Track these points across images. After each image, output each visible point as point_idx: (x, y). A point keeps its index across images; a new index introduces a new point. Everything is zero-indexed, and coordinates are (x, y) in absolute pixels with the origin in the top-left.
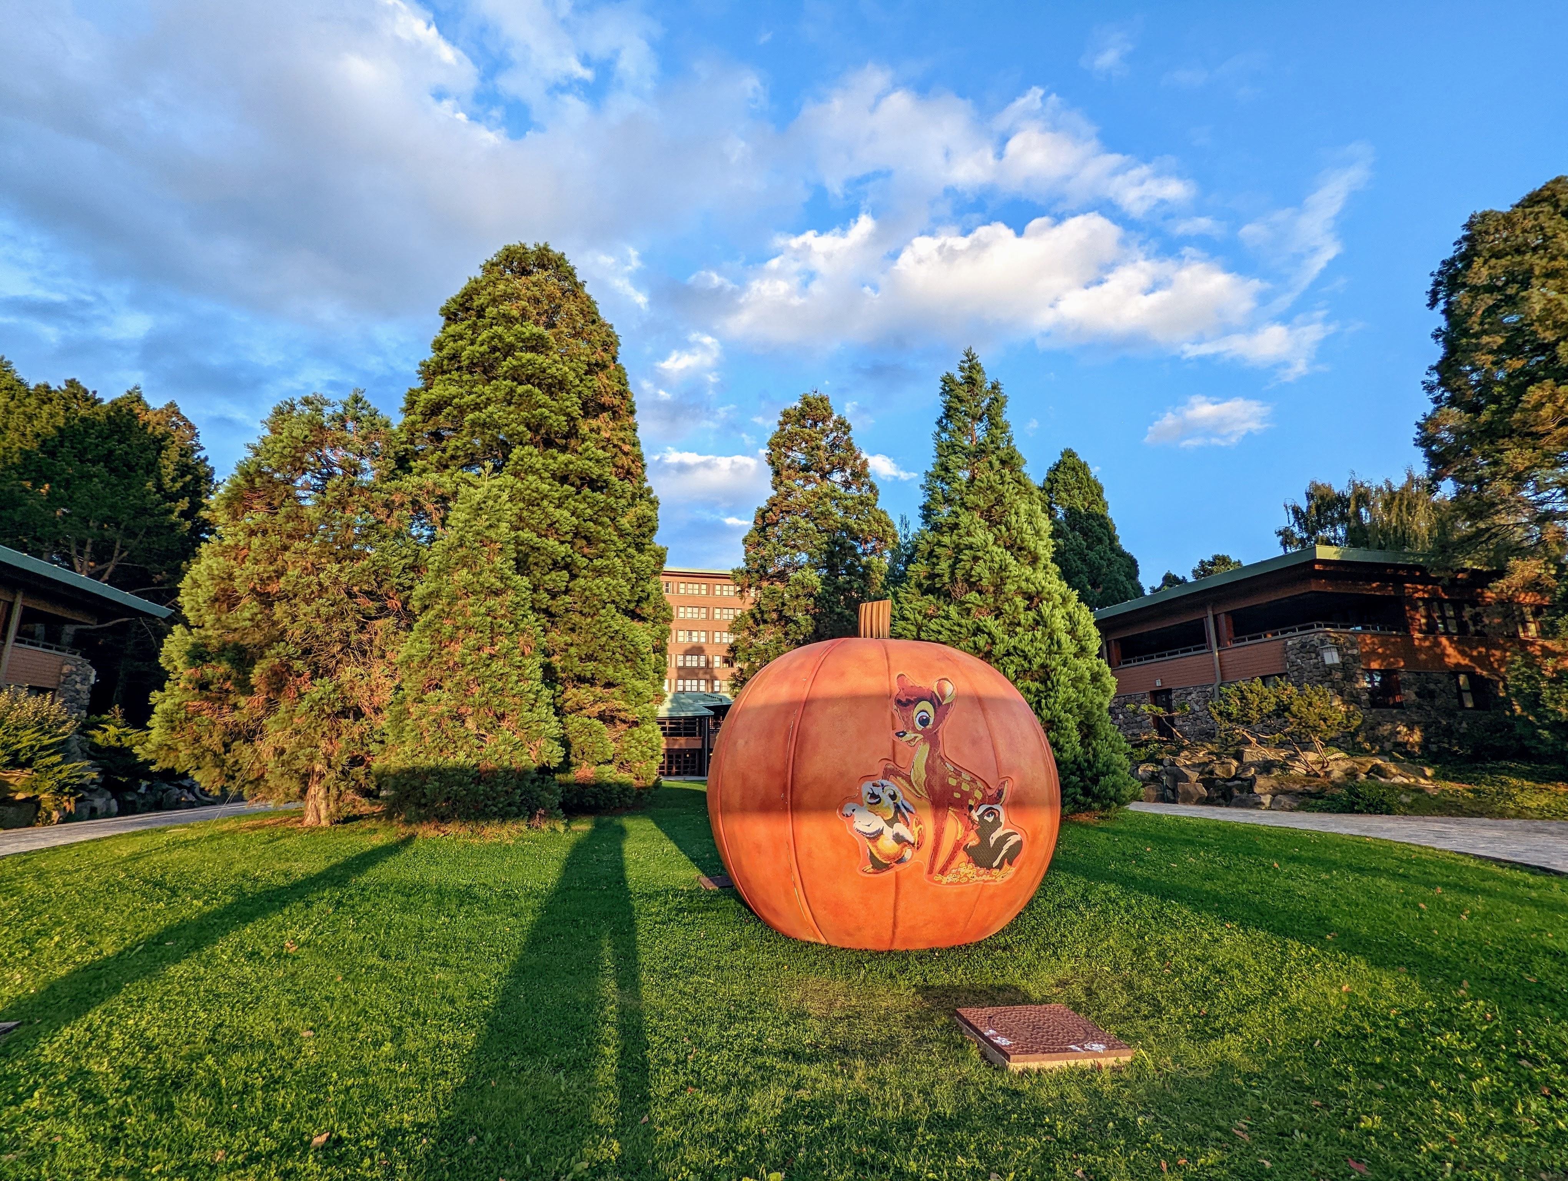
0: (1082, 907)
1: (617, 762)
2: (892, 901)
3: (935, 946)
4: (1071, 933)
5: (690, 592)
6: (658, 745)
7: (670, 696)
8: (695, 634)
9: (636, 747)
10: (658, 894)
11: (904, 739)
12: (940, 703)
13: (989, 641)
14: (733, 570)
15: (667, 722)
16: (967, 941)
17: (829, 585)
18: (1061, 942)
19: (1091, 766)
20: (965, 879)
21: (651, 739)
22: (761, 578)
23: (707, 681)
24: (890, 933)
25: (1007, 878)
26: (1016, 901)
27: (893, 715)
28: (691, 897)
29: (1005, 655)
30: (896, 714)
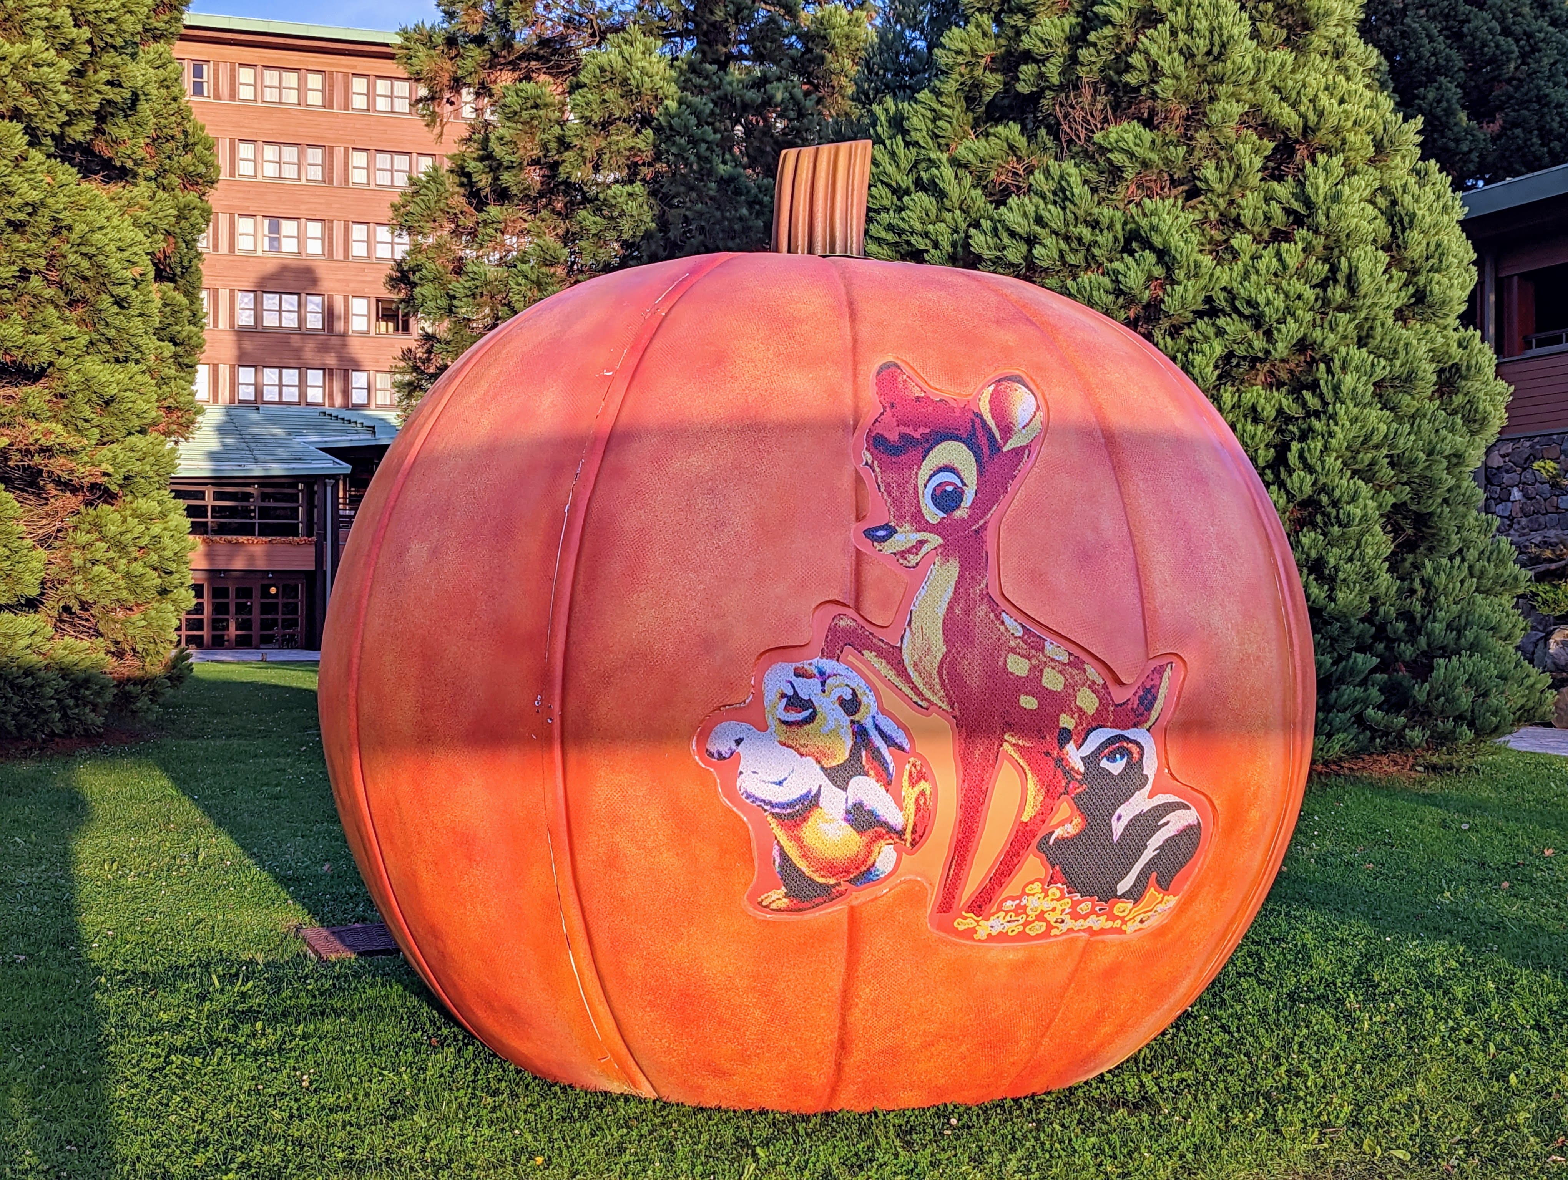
0: (1352, 1001)
1: (52, 607)
2: (836, 985)
3: (951, 1099)
4: (1316, 1065)
5: (271, 95)
6: (178, 558)
7: (213, 415)
8: (289, 228)
9: (110, 564)
10: (178, 973)
11: (891, 546)
12: (995, 448)
13: (1159, 271)
14: (404, 32)
15: (209, 492)
16: (1037, 1086)
17: (700, 91)
18: (1290, 1087)
19: (1414, 629)
20: (1039, 927)
21: (156, 539)
22: (493, 64)
23: (328, 372)
24: (828, 1066)
25: (1153, 922)
26: (1175, 981)
27: (859, 480)
28: (277, 983)
29: (1199, 314)
30: (869, 477)
